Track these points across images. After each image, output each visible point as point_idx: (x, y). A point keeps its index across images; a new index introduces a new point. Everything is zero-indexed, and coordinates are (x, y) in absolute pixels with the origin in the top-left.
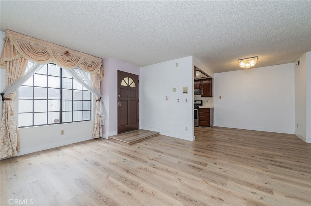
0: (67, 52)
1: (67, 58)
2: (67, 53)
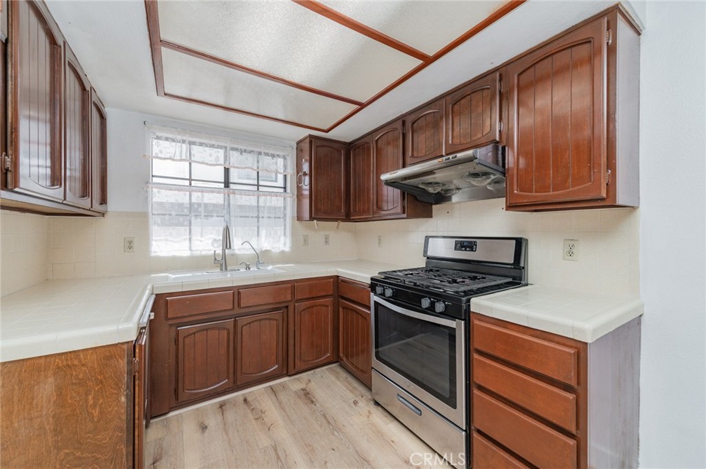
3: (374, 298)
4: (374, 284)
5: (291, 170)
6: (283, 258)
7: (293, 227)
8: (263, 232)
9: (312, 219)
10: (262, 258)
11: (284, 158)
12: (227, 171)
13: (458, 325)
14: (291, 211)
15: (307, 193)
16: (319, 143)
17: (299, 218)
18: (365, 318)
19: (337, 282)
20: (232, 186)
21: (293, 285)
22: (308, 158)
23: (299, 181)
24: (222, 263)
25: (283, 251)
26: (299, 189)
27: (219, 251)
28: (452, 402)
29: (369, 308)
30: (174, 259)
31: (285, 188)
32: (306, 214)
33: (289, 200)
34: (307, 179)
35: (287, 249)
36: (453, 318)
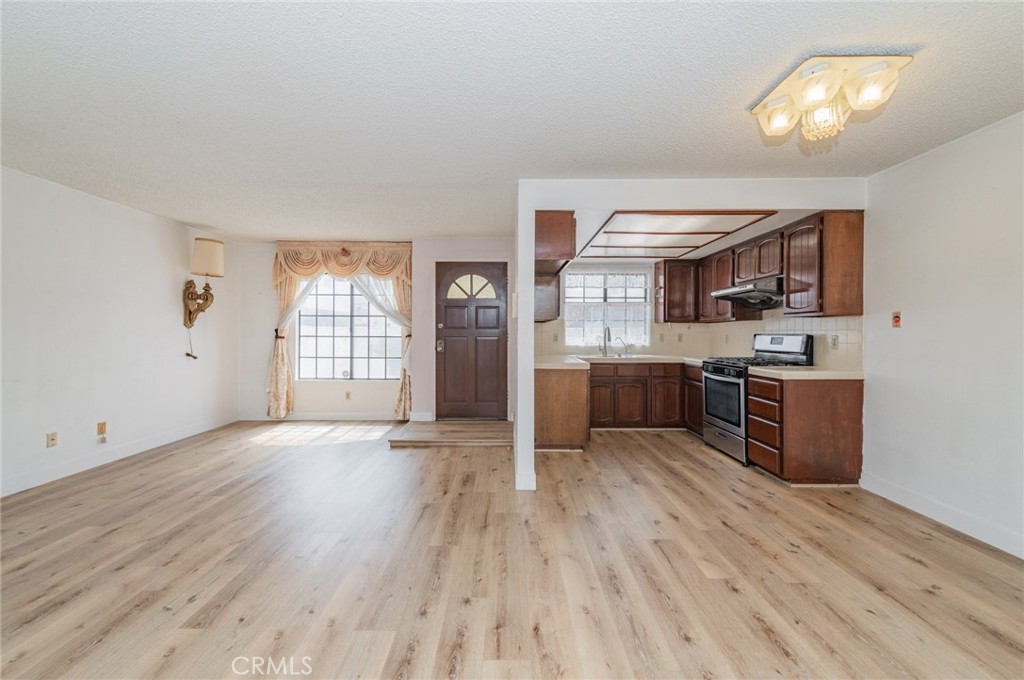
0: (344, 249)
1: (344, 259)
2: (345, 252)
3: (705, 374)
4: (705, 366)
5: (650, 284)
6: (644, 350)
7: (652, 328)
8: (629, 331)
9: (665, 321)
10: (629, 348)
11: (645, 275)
12: (605, 290)
13: (741, 381)
14: (649, 316)
15: (662, 300)
16: (672, 264)
17: (656, 320)
18: (700, 388)
19: (683, 367)
20: (608, 300)
21: (651, 366)
22: (663, 272)
23: (657, 293)
24: (604, 350)
25: (643, 346)
26: (656, 299)
27: (602, 344)
28: (739, 425)
29: (701, 382)
30: (577, 347)
31: (645, 298)
32: (662, 318)
33: (648, 308)
34: (662, 290)
35: (647, 344)
36: (739, 378)
